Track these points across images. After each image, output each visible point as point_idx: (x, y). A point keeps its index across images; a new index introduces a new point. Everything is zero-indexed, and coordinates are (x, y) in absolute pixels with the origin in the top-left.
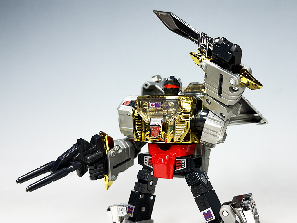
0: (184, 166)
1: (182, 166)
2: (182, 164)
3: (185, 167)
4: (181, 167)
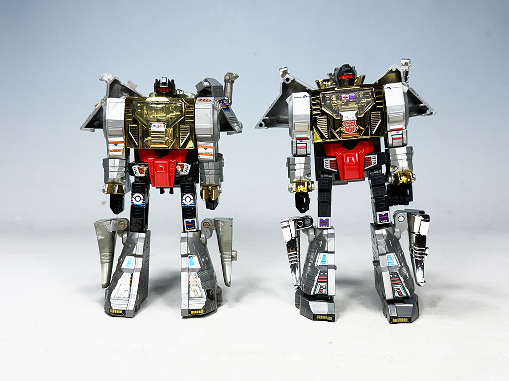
2: (372, 160)
3: (376, 164)
4: (371, 164)
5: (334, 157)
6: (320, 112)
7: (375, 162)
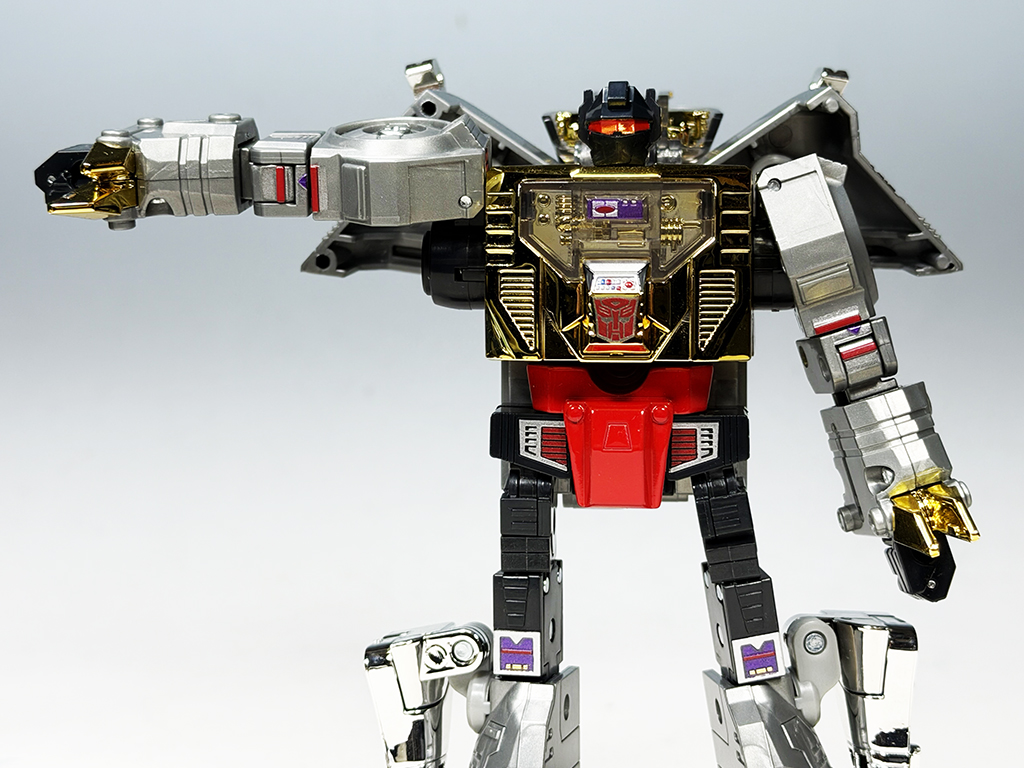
0: (708, 451)
1: (700, 453)
2: (699, 442)
3: (715, 455)
4: (696, 456)
5: (559, 417)
6: (510, 252)
7: (711, 450)
